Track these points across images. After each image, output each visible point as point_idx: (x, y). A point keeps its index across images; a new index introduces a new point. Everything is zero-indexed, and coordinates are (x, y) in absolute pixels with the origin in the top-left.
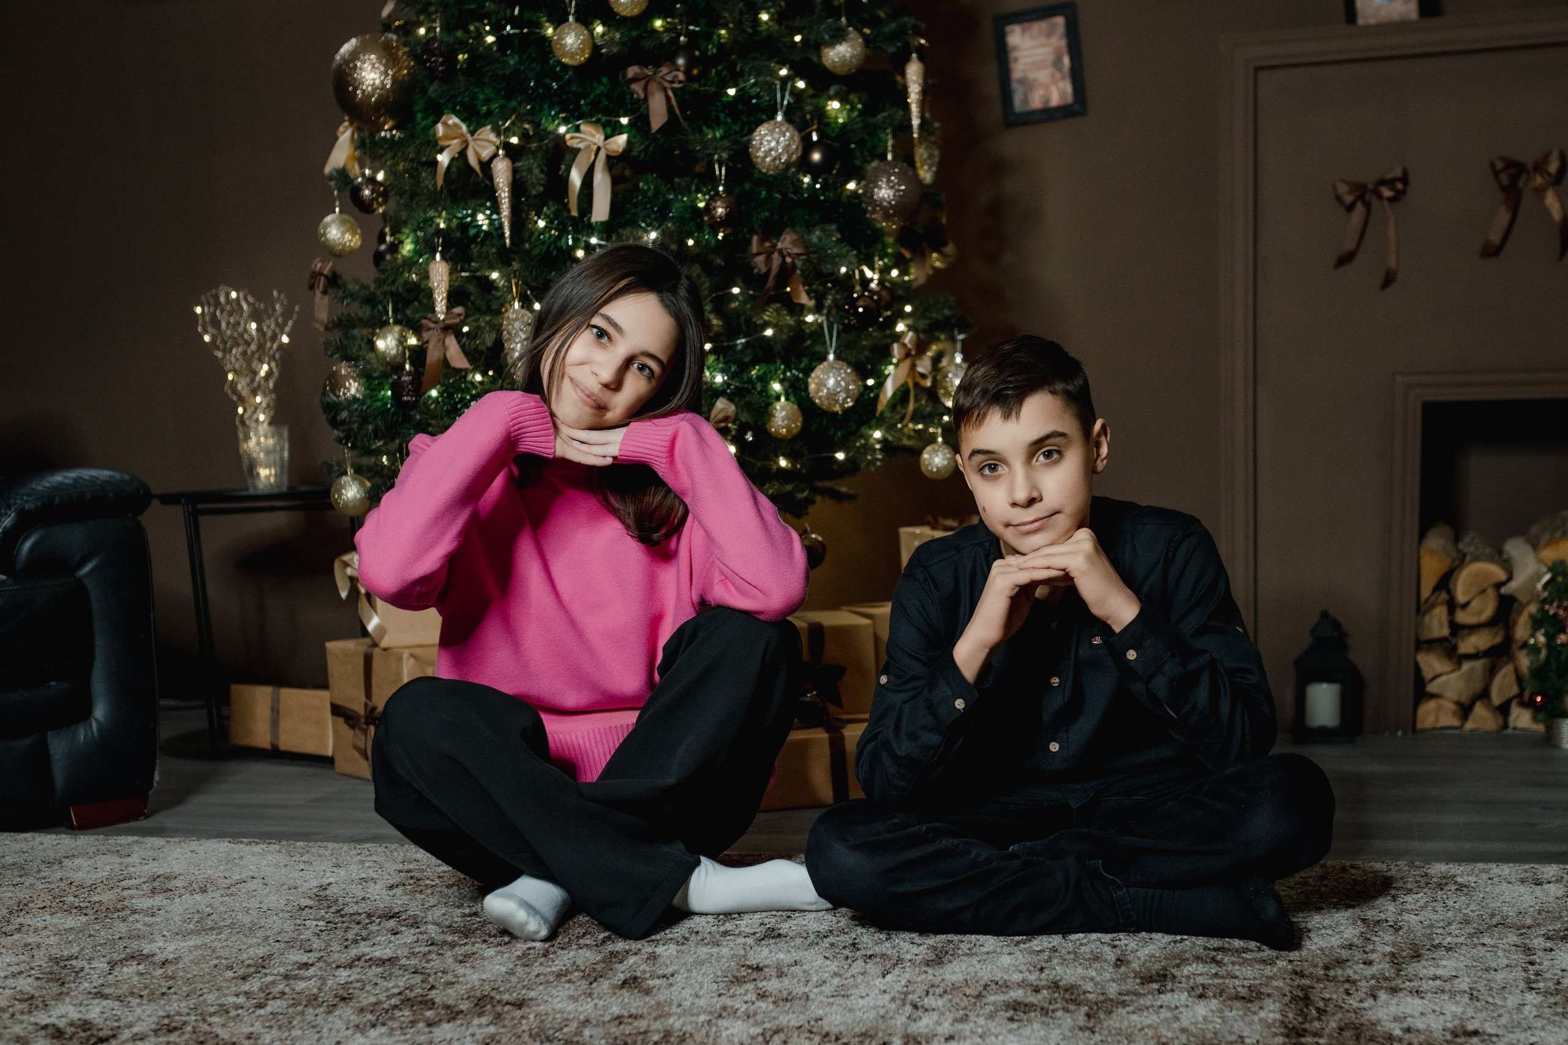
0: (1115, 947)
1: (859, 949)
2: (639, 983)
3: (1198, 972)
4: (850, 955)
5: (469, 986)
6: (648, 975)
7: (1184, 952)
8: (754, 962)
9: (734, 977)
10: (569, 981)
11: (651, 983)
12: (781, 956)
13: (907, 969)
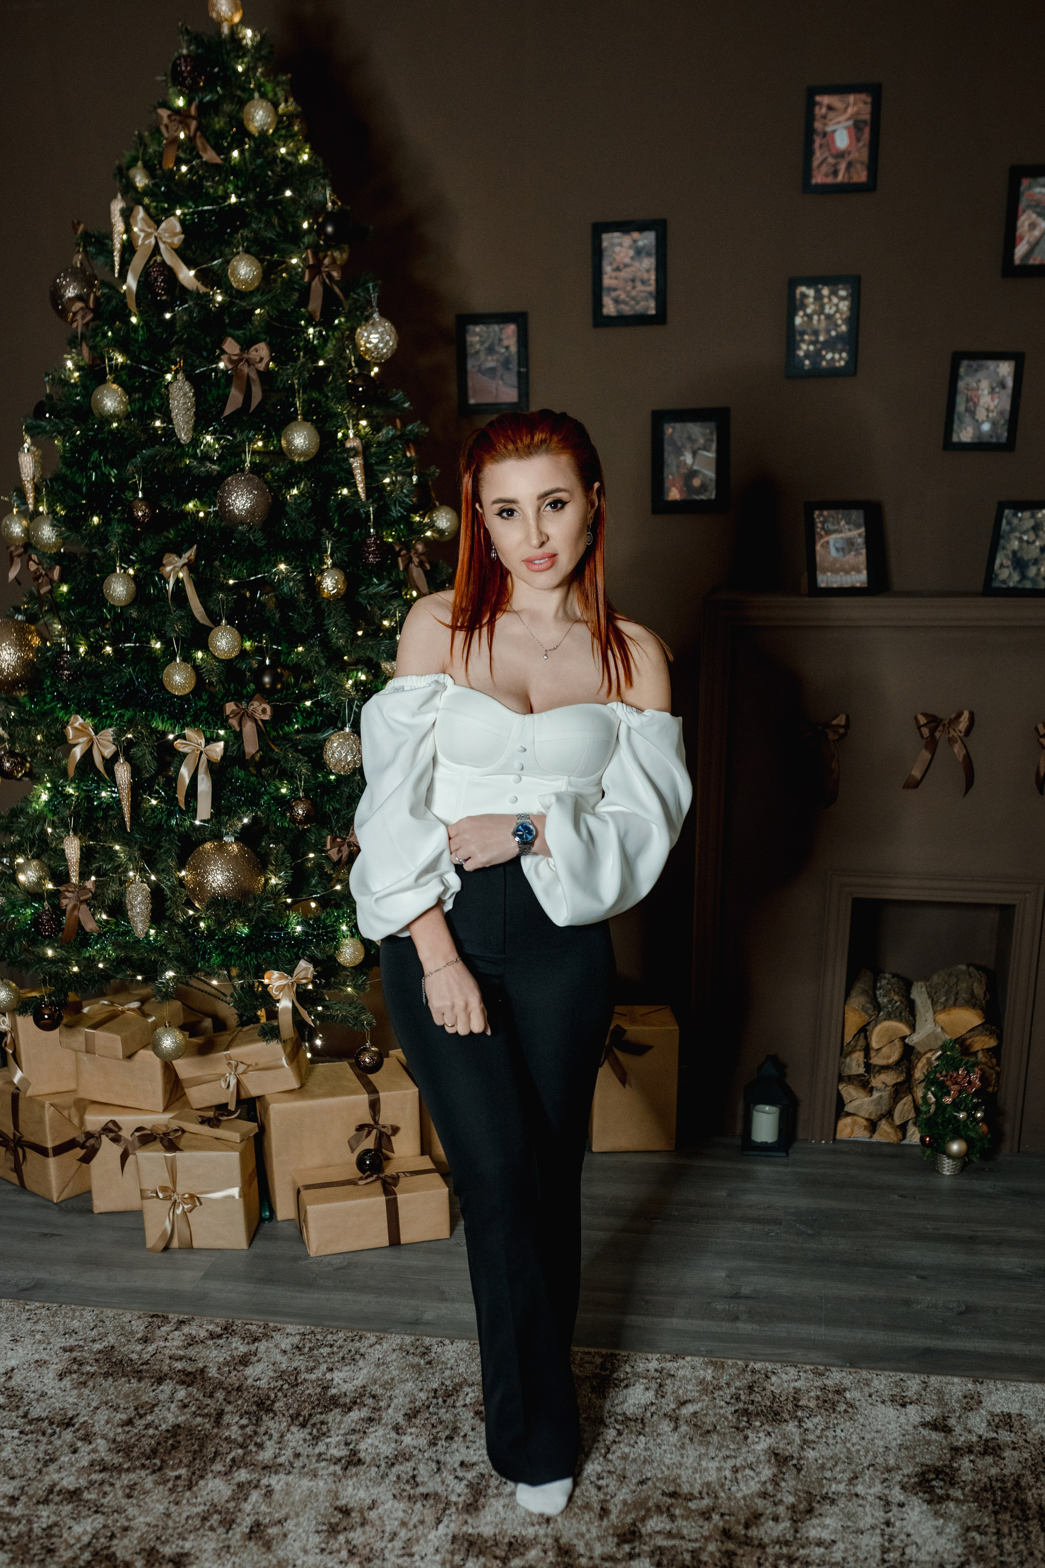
0: (599, 1488)
1: (417, 1485)
2: (263, 1531)
3: (657, 1529)
4: (412, 1492)
5: (139, 1534)
6: (267, 1520)
7: (648, 1498)
8: (344, 1502)
9: (330, 1524)
10: (212, 1529)
11: (270, 1531)
12: (362, 1494)
13: (454, 1517)
